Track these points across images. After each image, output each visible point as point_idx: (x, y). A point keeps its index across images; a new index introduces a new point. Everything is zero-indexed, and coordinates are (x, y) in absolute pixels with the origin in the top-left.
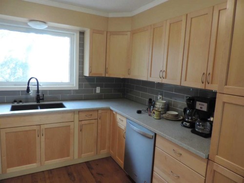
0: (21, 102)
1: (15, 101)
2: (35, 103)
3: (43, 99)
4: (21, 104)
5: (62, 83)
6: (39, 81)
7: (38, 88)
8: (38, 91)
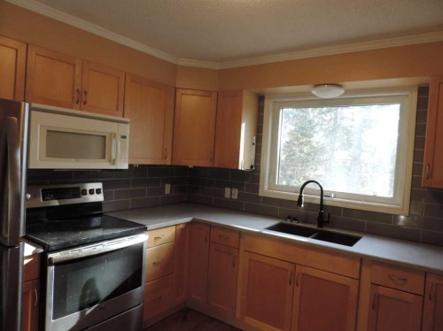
0: (295, 219)
1: (289, 217)
2: (315, 227)
3: (328, 222)
4: (295, 223)
5: (375, 196)
6: (324, 189)
7: (322, 200)
8: (322, 206)
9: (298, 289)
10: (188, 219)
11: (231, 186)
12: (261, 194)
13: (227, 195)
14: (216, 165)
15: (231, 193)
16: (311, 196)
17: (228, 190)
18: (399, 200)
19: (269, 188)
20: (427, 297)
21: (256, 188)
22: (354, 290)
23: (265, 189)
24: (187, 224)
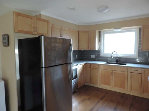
0: (110, 61)
3: (119, 61)
7: (117, 56)
8: (117, 58)
9: (113, 76)
10: (85, 63)
11: (93, 54)
12: (101, 56)
13: (92, 57)
14: (89, 49)
15: (93, 56)
16: (114, 55)
17: (92, 56)
18: (136, 54)
19: (103, 54)
20: (142, 74)
21: (100, 55)
22: (126, 74)
23: (102, 55)
24: (85, 64)
